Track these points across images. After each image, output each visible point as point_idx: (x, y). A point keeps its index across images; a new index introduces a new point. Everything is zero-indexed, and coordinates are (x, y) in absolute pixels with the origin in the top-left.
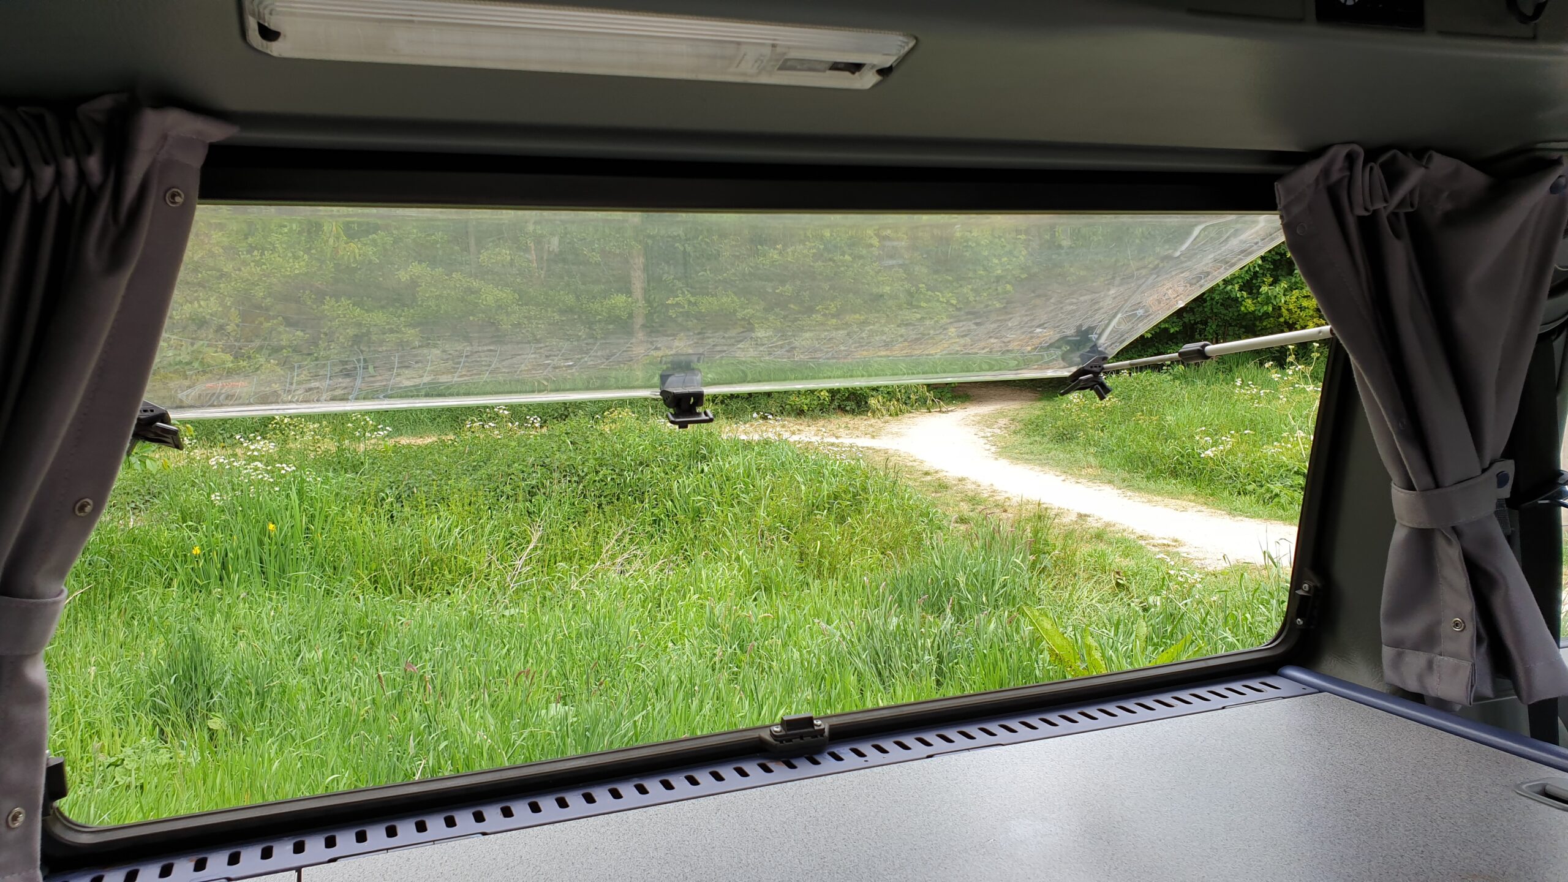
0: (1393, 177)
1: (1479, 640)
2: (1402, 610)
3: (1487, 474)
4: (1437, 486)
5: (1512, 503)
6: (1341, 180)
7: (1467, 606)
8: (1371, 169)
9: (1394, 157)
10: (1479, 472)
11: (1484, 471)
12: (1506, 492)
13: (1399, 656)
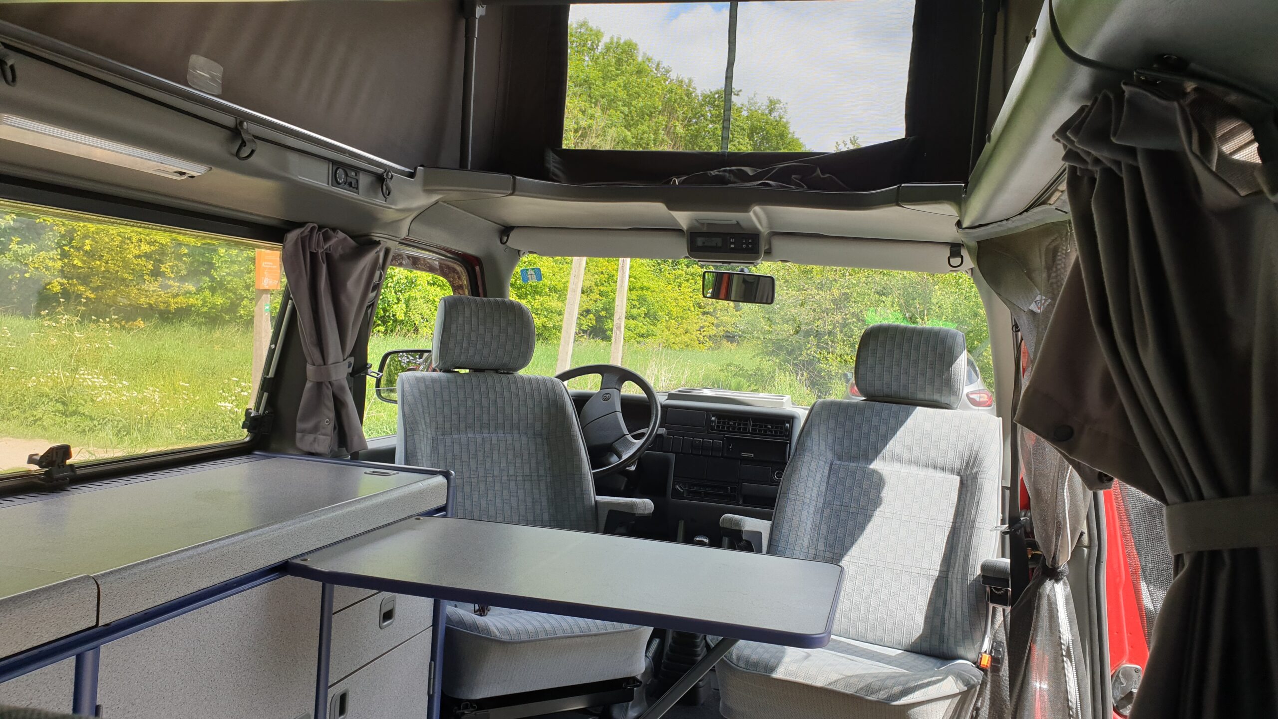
0: (327, 238)
1: (335, 428)
2: (305, 418)
3: (344, 362)
4: (325, 364)
5: (351, 375)
6: (307, 236)
7: (332, 415)
8: (319, 234)
9: (327, 230)
10: (342, 360)
11: (344, 360)
12: (350, 370)
13: (303, 436)
